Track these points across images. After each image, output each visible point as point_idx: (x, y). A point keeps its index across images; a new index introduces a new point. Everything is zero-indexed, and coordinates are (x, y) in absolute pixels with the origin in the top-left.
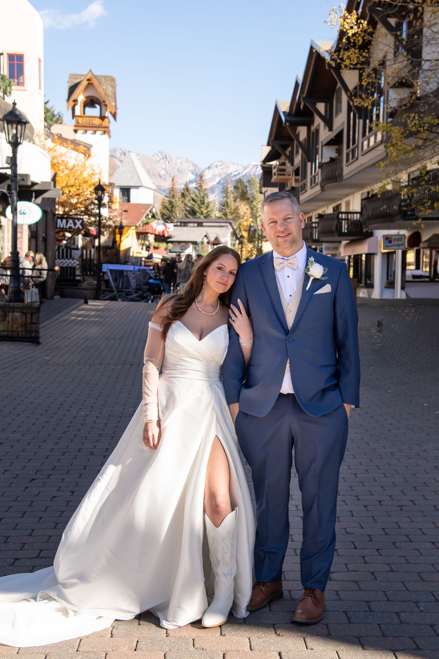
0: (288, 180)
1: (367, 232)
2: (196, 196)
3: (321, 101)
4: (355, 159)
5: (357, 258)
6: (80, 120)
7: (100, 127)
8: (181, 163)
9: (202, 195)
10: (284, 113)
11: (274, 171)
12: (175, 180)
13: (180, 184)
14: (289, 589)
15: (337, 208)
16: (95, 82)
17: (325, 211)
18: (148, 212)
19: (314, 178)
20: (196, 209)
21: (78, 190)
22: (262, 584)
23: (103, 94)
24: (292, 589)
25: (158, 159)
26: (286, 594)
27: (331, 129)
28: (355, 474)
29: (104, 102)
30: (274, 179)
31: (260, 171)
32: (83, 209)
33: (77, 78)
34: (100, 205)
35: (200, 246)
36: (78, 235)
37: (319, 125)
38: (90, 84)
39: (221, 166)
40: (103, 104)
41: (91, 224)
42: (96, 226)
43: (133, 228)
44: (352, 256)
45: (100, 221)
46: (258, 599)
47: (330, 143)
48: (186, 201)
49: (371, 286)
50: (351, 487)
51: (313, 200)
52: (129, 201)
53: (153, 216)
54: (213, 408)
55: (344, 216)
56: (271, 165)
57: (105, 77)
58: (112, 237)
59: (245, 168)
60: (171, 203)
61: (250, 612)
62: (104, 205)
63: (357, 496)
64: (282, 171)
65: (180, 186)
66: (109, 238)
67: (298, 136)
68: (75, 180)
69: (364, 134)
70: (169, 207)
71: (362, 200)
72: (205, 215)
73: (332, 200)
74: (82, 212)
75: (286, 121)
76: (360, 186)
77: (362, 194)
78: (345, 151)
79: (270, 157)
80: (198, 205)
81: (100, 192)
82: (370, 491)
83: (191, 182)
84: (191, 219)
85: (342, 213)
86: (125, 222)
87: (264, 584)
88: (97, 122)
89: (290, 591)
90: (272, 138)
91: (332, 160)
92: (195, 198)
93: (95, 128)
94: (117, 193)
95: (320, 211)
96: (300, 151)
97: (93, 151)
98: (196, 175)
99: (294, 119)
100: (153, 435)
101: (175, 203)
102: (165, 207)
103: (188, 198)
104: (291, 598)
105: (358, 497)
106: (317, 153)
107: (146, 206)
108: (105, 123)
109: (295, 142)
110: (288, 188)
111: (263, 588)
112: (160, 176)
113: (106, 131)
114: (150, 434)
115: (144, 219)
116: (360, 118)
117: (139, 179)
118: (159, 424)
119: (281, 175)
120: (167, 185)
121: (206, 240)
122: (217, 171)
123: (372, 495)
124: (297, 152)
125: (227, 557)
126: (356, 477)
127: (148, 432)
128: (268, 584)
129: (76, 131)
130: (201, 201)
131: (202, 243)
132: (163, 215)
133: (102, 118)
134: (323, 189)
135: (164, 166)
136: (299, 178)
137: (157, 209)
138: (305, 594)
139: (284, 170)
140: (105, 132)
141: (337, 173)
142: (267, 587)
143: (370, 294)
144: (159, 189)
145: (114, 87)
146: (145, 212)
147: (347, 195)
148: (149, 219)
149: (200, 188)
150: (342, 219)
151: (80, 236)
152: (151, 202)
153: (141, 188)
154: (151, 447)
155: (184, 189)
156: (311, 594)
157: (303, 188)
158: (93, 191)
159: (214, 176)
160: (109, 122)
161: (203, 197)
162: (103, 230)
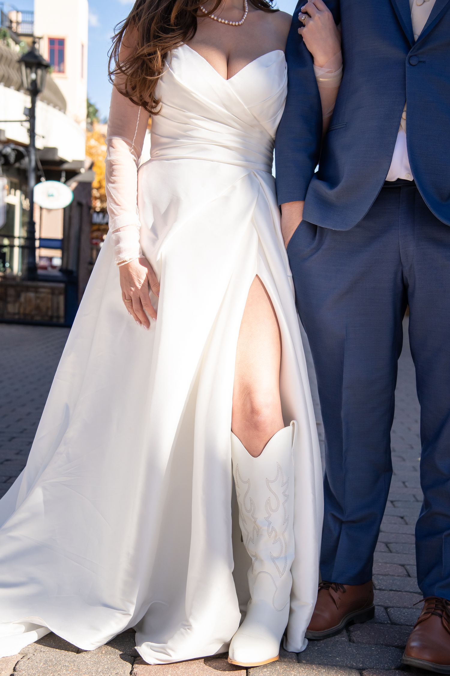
14: (386, 605)
22: (333, 585)
24: (391, 605)
26: (379, 612)
46: (326, 615)
54: (254, 222)
61: (309, 640)
87: (338, 586)
89: (386, 608)
104: (390, 620)
111: (336, 595)
125: (277, 519)
128: (345, 586)
138: (430, 612)
142: (344, 592)
156: (439, 612)
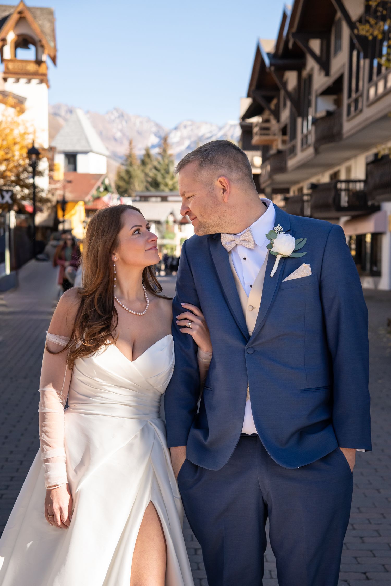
0: (273, 141)
1: (373, 205)
2: (159, 163)
3: (315, 37)
4: (358, 111)
5: (360, 239)
6: (11, 66)
7: (35, 74)
8: (141, 123)
9: (166, 161)
10: (268, 54)
11: (256, 130)
12: (133, 144)
13: (140, 150)
15: (335, 177)
16: (28, 15)
17: (318, 180)
18: (99, 183)
19: (305, 138)
20: (159, 179)
21: (7, 153)
23: (38, 30)
25: (113, 117)
27: (327, 74)
28: (361, 538)
29: (40, 41)
30: (256, 140)
31: (238, 132)
32: (13, 178)
33: (5, 11)
34: (35, 173)
35: (164, 226)
36: (9, 211)
37: (312, 69)
38: (22, 19)
39: (191, 125)
40: (39, 44)
41: (24, 198)
42: (31, 199)
43: (81, 203)
44: (354, 237)
45: (34, 194)
47: (327, 92)
48: (147, 170)
49: (377, 274)
50: (356, 558)
51: (304, 166)
52: (75, 169)
53: (106, 189)
54: (151, 461)
55: (343, 186)
56: (251, 124)
57: (42, 9)
58: (53, 215)
59: (220, 129)
60: (128, 172)
62: (40, 174)
63: (365, 573)
64: (265, 129)
65: (139, 152)
66: (50, 215)
67: (285, 84)
68: (3, 140)
69: (370, 79)
70: (126, 177)
71: (368, 164)
72: (170, 187)
73: (328, 166)
74: (12, 182)
75: (271, 64)
76: (364, 147)
77: (367, 158)
78: (345, 101)
79: (250, 113)
80: (162, 175)
81: (34, 157)
82: (384, 565)
83: (153, 146)
84: (153, 191)
85: (341, 182)
86: (69, 196)
88: (32, 67)
90: (254, 87)
91: (329, 114)
92: (159, 166)
93: (30, 76)
94: (60, 160)
95: (314, 180)
96: (289, 104)
97: (27, 104)
98: (160, 137)
99: (280, 62)
100: (61, 509)
101: (133, 173)
102: (121, 178)
103: (149, 166)
105: (368, 574)
106: (309, 105)
107: (97, 177)
108: (42, 69)
109: (282, 93)
110: (273, 151)
112: (115, 139)
113: (43, 79)
114: (56, 506)
115: (94, 192)
116: (365, 57)
117: (87, 141)
118: (70, 489)
119: (264, 135)
120: (123, 150)
121: (171, 219)
122: (185, 132)
123: (387, 571)
124: (285, 105)
126: (363, 542)
127: (52, 504)
129: (5, 80)
130: (165, 170)
131: (167, 222)
132: (118, 188)
133: (39, 62)
134: (317, 151)
135: (120, 127)
136: (287, 138)
137: (111, 180)
139: (267, 129)
140: (42, 81)
141: (335, 130)
143: (376, 284)
144: (114, 156)
145: (52, 22)
146: (95, 184)
147: (348, 159)
148: (100, 192)
149: (164, 153)
150: (341, 190)
151: (13, 213)
152: (103, 171)
153: (90, 154)
154: (58, 526)
155: (144, 155)
157: (292, 151)
158: (25, 155)
159: (182, 139)
160: (47, 68)
161: (168, 165)
162: (38, 204)
